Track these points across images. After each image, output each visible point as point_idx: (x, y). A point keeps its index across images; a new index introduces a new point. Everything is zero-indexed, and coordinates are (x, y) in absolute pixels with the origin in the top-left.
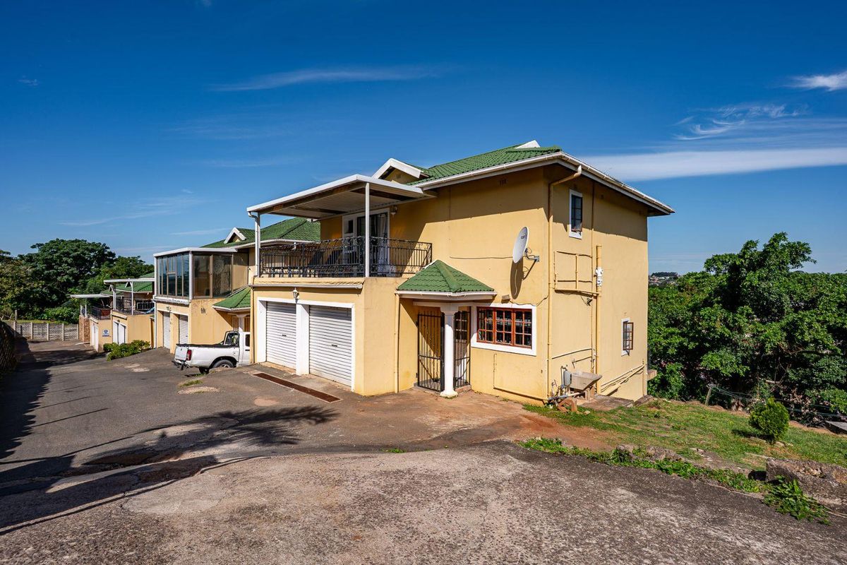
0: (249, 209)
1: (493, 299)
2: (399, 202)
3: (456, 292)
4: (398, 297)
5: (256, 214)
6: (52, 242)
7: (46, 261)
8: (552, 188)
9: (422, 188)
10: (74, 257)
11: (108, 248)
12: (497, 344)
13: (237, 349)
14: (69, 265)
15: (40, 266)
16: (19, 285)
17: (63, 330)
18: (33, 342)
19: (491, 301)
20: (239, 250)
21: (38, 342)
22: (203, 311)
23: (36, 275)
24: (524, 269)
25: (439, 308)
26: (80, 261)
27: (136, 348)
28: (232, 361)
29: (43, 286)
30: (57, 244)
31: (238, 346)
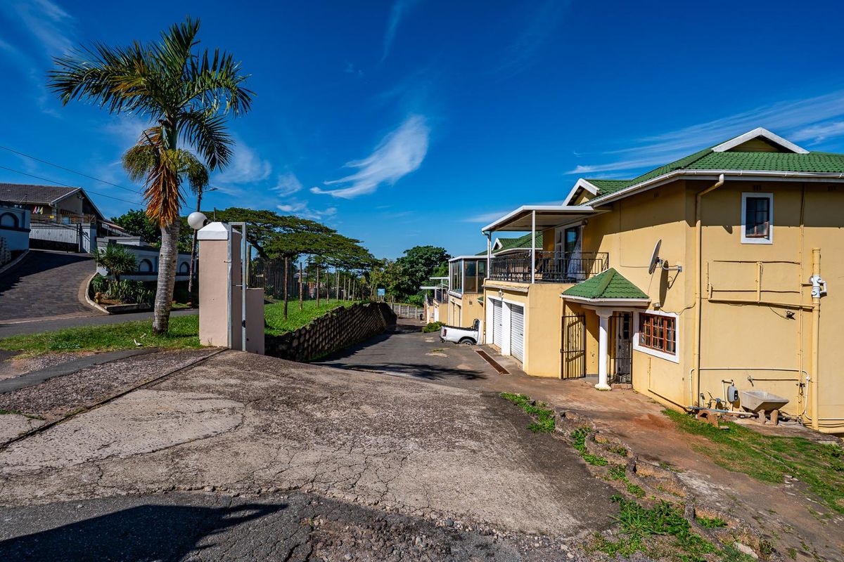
0: (483, 230)
1: (648, 306)
2: (587, 217)
3: (594, 298)
4: (562, 300)
5: (488, 233)
6: (414, 248)
7: (411, 262)
8: (699, 198)
9: (592, 205)
10: (425, 259)
11: (445, 251)
12: (653, 348)
13: (477, 332)
14: (422, 265)
15: (408, 266)
16: (396, 279)
17: (417, 311)
18: (400, 318)
19: (646, 308)
20: (497, 256)
21: (402, 318)
22: (471, 303)
23: (405, 273)
24: (669, 279)
25: (595, 311)
26: (429, 262)
27: (437, 327)
28: (473, 341)
29: (409, 280)
30: (417, 249)
31: (478, 331)
